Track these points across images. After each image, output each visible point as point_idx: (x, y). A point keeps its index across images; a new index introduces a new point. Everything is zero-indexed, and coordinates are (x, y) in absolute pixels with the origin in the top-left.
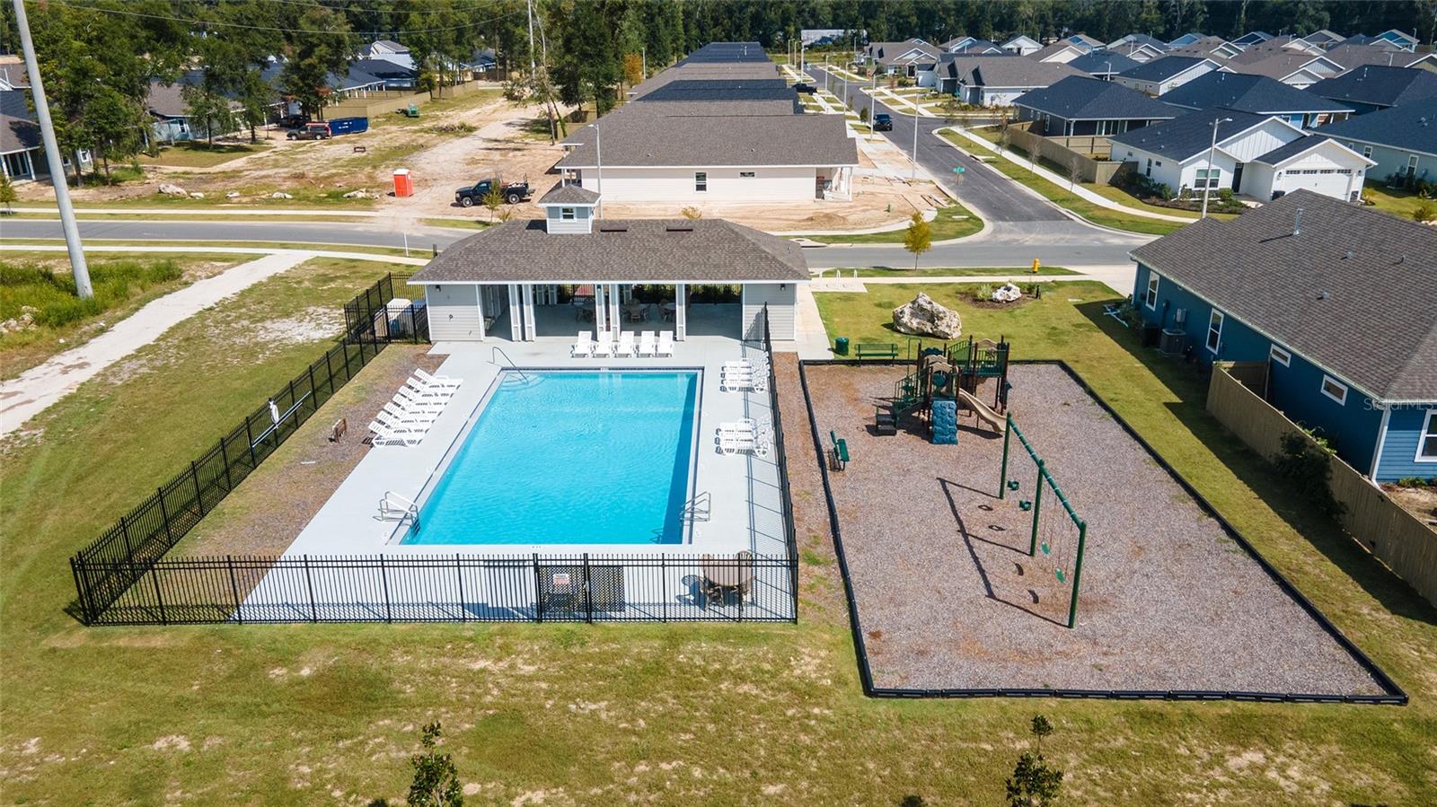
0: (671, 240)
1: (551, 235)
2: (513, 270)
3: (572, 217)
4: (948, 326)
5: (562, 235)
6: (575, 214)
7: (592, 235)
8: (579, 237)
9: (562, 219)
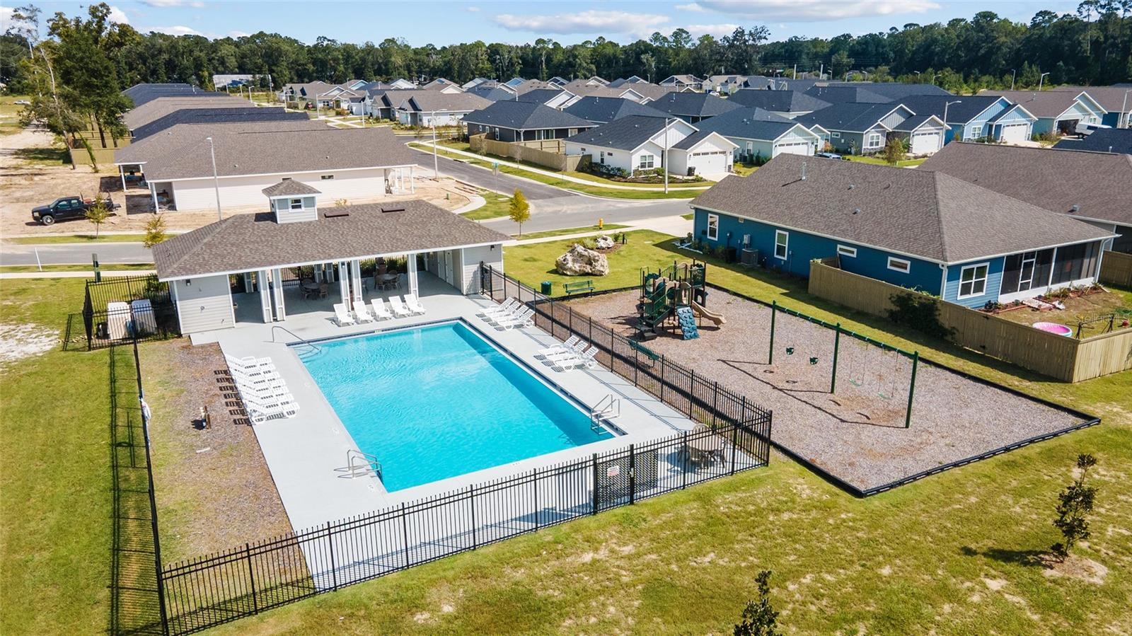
0: (391, 220)
1: (282, 225)
2: (263, 257)
3: (300, 207)
4: (602, 266)
5: (292, 224)
6: (302, 203)
7: (319, 220)
8: (310, 223)
9: (290, 210)
